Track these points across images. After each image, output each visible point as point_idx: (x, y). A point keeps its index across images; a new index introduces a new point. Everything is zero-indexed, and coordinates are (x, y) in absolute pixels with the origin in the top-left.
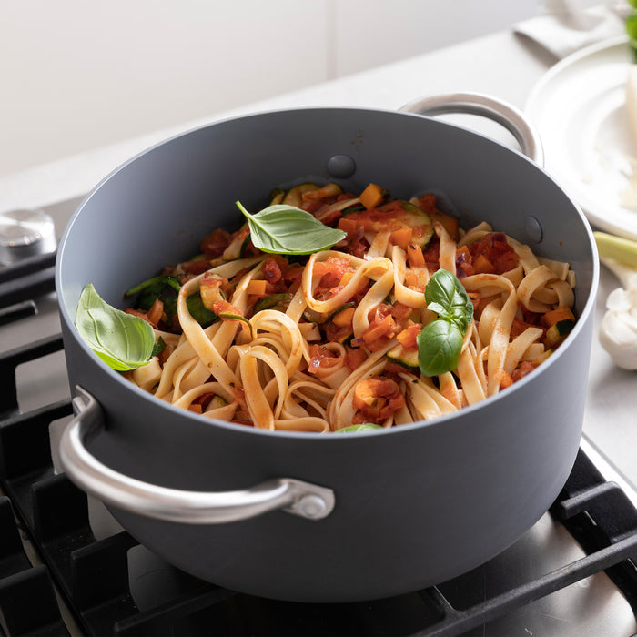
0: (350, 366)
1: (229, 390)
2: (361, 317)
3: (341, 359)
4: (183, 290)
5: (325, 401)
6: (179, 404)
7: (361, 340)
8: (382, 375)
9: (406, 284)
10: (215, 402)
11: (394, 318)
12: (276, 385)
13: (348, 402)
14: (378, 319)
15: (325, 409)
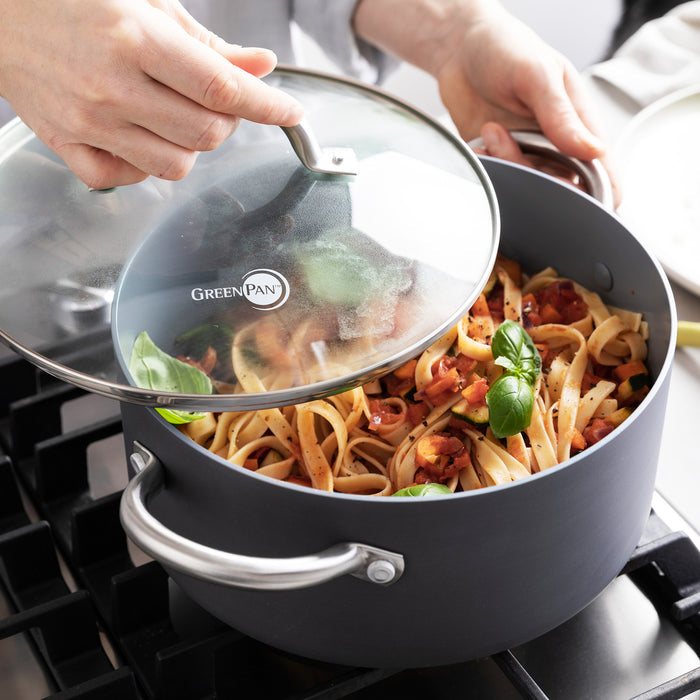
0: (412, 422)
1: (287, 444)
2: (424, 370)
3: (403, 416)
4: (237, 338)
5: (385, 458)
6: (235, 460)
7: (424, 394)
8: (446, 431)
9: (470, 335)
10: (271, 456)
11: (458, 371)
12: (335, 439)
13: (409, 460)
14: (442, 372)
15: (385, 466)
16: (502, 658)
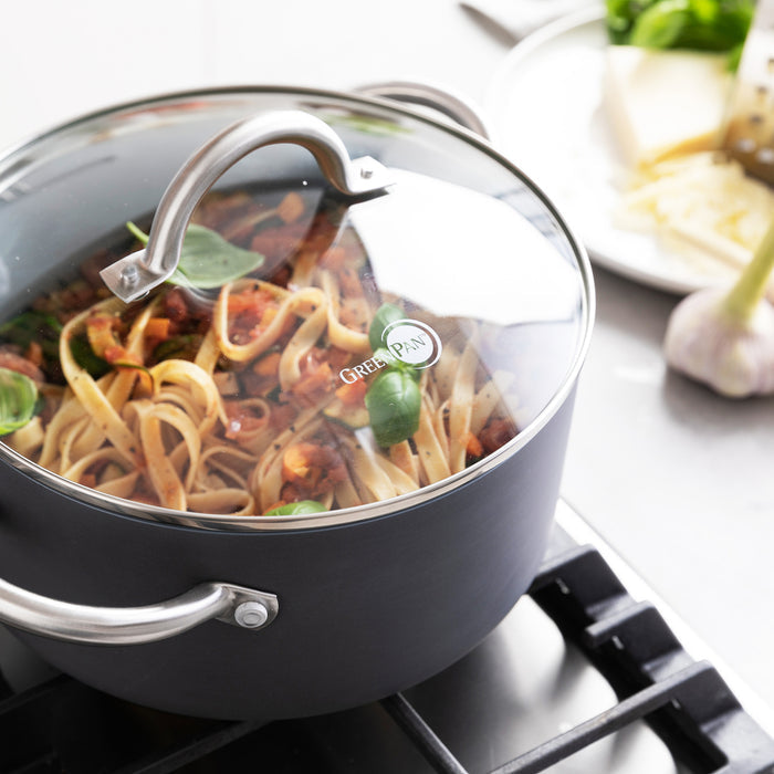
0: (277, 427)
1: (129, 457)
2: (289, 366)
3: (265, 421)
4: (66, 333)
5: (246, 469)
6: (67, 478)
7: (291, 393)
8: (313, 437)
9: (343, 322)
10: (110, 471)
11: (330, 366)
12: (186, 450)
13: (275, 471)
14: (311, 368)
15: (245, 477)
16: (391, 703)
